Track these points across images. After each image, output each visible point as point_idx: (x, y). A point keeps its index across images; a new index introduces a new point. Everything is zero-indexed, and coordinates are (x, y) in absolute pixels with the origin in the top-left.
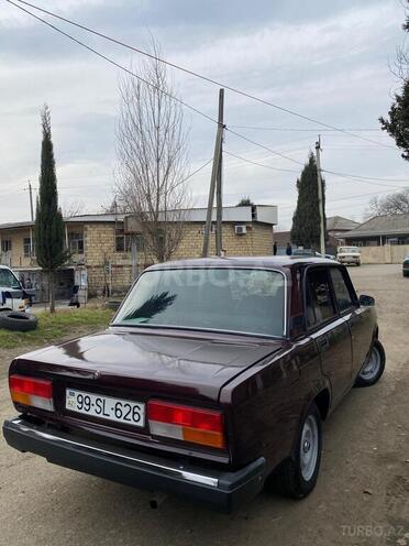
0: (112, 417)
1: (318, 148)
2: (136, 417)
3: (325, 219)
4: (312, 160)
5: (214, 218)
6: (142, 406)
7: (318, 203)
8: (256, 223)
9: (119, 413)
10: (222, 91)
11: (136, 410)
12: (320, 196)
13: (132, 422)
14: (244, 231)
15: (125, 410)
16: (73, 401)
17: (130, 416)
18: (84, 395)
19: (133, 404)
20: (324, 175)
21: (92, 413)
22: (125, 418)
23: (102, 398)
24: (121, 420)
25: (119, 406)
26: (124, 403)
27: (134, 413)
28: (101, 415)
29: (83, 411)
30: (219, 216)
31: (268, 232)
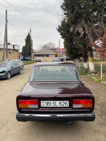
0: (59, 106)
1: (30, 31)
2: (66, 105)
3: (33, 50)
4: (29, 34)
5: (6, 48)
6: (68, 102)
7: (31, 45)
8: (14, 50)
9: (61, 105)
10: (6, 11)
11: (66, 103)
12: (31, 44)
13: (65, 106)
14: (11, 52)
15: (63, 104)
16: (43, 104)
17: (64, 105)
18: (48, 102)
19: (65, 102)
20: (32, 38)
21: (52, 106)
22: (63, 105)
23: (55, 102)
24: (62, 106)
25: (61, 103)
26: (62, 102)
27: (66, 104)
28: (55, 106)
29: (48, 106)
30: (7, 47)
31: (17, 52)
